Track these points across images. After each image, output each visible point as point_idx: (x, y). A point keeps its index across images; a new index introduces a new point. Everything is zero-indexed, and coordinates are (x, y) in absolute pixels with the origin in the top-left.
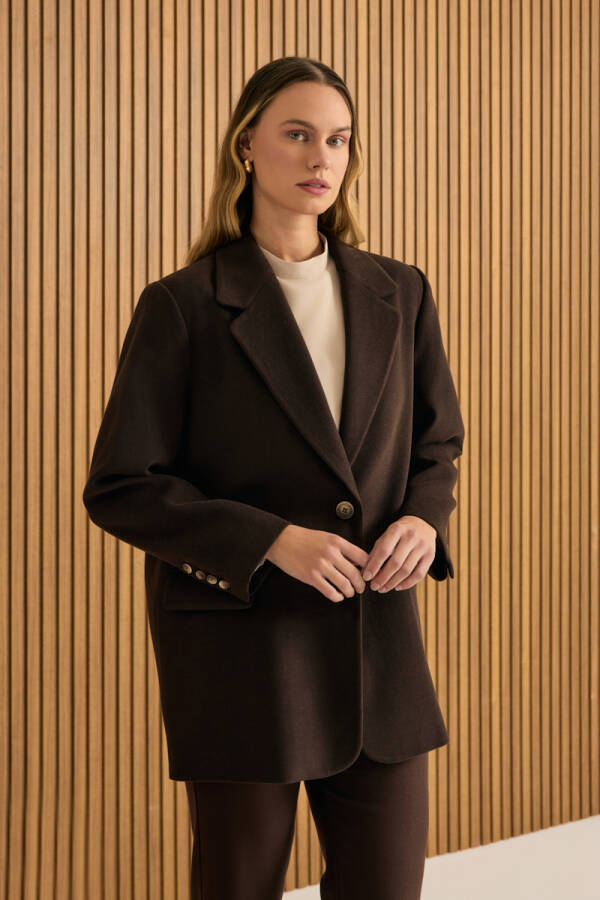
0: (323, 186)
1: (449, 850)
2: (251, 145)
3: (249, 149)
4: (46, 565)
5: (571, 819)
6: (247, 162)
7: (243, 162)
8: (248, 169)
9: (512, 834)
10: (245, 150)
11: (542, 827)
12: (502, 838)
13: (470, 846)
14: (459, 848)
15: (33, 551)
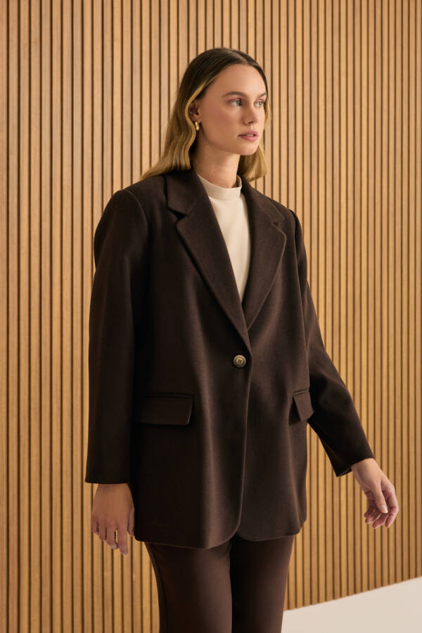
0: (255, 135)
1: (311, 603)
2: (199, 111)
3: (197, 114)
4: (32, 406)
5: (396, 582)
6: (196, 123)
7: (194, 123)
8: (198, 128)
9: (355, 592)
10: (195, 115)
11: (375, 587)
12: (348, 594)
13: (326, 600)
14: (319, 601)
15: (24, 397)
